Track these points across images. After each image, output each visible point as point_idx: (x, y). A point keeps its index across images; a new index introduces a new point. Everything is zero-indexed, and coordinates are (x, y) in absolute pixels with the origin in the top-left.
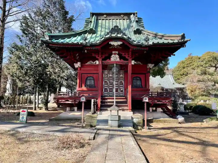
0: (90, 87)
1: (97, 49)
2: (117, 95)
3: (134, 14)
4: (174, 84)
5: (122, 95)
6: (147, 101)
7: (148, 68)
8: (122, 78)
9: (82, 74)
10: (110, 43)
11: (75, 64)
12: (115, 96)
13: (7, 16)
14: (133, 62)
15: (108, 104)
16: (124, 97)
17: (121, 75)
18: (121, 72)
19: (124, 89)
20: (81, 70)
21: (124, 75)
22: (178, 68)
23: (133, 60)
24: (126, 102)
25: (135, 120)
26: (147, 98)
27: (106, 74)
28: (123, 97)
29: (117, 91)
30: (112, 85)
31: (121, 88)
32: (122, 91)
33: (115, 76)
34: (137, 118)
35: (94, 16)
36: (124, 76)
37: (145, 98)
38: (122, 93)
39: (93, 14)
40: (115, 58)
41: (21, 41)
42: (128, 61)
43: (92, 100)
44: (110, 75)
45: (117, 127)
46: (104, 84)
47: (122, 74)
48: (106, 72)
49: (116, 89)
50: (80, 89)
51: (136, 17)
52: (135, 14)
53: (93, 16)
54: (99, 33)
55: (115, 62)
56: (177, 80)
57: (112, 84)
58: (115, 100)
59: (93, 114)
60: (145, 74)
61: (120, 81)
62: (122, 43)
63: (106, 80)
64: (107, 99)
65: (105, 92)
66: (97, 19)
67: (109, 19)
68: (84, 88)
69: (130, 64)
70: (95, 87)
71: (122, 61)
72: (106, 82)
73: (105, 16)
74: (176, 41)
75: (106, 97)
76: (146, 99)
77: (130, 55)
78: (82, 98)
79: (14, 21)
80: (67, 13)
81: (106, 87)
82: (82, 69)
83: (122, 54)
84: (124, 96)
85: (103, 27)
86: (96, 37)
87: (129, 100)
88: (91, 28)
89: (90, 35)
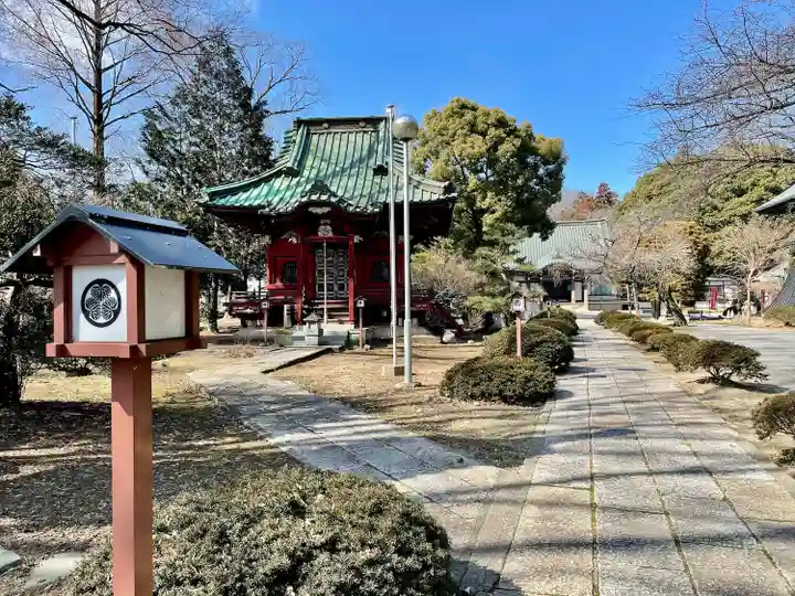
0: (289, 282)
6: (362, 305)
9: (276, 259)
10: (309, 210)
13: (109, 104)
20: (272, 249)
23: (355, 234)
27: (321, 256)
29: (341, 288)
30: (333, 277)
35: (302, 127)
37: (359, 301)
39: (299, 123)
40: (325, 231)
41: (147, 173)
42: (347, 237)
43: (286, 307)
44: (329, 259)
46: (316, 276)
48: (321, 252)
49: (340, 285)
50: (272, 287)
53: (299, 127)
54: (306, 173)
55: (325, 238)
57: (333, 275)
58: (325, 306)
62: (329, 210)
63: (320, 268)
64: (318, 304)
65: (319, 290)
66: (308, 134)
67: (335, 133)
68: (279, 284)
69: (351, 243)
71: (338, 236)
72: (320, 272)
74: (435, 197)
77: (349, 228)
78: (263, 303)
79: (122, 118)
80: (249, 92)
81: (322, 283)
82: (275, 247)
85: (319, 155)
86: (298, 184)
87: (351, 304)
88: (289, 165)
89: (286, 182)
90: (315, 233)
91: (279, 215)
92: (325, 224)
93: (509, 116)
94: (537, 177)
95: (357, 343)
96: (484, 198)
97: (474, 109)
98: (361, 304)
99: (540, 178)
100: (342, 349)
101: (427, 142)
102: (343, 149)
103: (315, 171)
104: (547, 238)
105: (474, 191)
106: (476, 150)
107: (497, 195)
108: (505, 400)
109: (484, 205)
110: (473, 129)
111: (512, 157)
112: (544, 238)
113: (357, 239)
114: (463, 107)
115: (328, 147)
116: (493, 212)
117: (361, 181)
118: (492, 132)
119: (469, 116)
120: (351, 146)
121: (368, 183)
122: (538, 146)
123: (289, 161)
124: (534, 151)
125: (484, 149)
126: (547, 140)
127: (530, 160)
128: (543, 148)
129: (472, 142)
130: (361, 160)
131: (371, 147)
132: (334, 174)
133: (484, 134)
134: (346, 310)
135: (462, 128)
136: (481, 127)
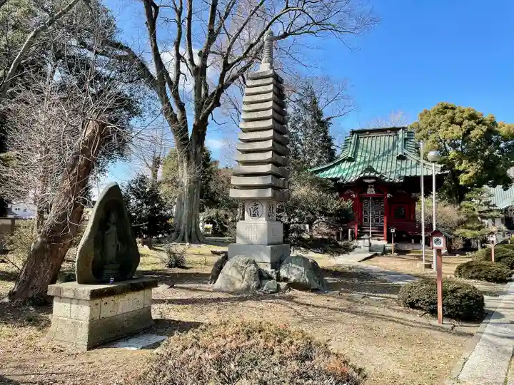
7: (412, 197)
10: (364, 181)
23: (388, 193)
25: (387, 248)
26: (394, 229)
37: (392, 229)
39: (353, 132)
42: (384, 195)
51: (405, 132)
53: (353, 134)
54: (358, 159)
55: (372, 194)
65: (365, 222)
66: (358, 138)
67: (373, 137)
71: (378, 193)
73: (368, 133)
75: (364, 228)
77: (385, 190)
80: (320, 114)
85: (365, 149)
86: (355, 166)
87: (385, 231)
88: (350, 156)
89: (348, 164)
90: (366, 191)
91: (348, 183)
92: (371, 188)
93: (479, 111)
94: (499, 149)
95: (390, 251)
96: (460, 164)
97: (453, 109)
98: (393, 231)
99: (502, 150)
100: (382, 255)
101: (421, 130)
102: (378, 146)
103: (363, 158)
104: (508, 189)
105: (453, 159)
106: (455, 135)
107: (469, 162)
108: (488, 280)
109: (461, 168)
110: (452, 121)
111: (480, 138)
112: (506, 189)
113: (388, 196)
114: (446, 108)
115: (369, 145)
116: (468, 173)
117: (389, 164)
118: (466, 123)
119: (450, 113)
120: (382, 144)
121: (394, 165)
122: (499, 130)
123: (349, 153)
124: (496, 133)
125: (461, 134)
126: (506, 126)
127: (494, 138)
128: (503, 131)
129: (452, 130)
130: (389, 151)
131: (394, 143)
132: (374, 160)
133: (460, 124)
134: (383, 233)
135: (445, 121)
136: (458, 120)
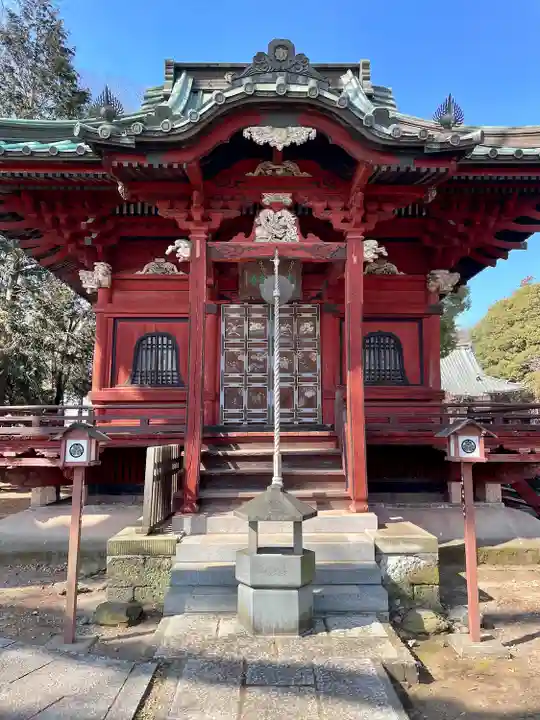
0: (156, 384)
1: (175, 166)
2: (288, 420)
3: (355, 70)
4: (479, 379)
5: (311, 420)
7: (433, 289)
8: (310, 340)
9: (115, 319)
10: (246, 134)
11: (82, 274)
12: (277, 425)
14: (371, 249)
15: (245, 468)
16: (326, 433)
17: (307, 327)
18: (306, 311)
19: (319, 393)
20: (110, 300)
21: (318, 324)
22: (491, 326)
23: (368, 236)
24: (335, 459)
25: (396, 568)
26: (475, 439)
27: (233, 320)
28: (318, 433)
29: (286, 399)
30: (263, 371)
31: (305, 384)
32: (310, 402)
33: (277, 330)
34: (408, 554)
35: (183, 75)
36: (318, 332)
37: (462, 439)
38: (310, 410)
39: (177, 69)
40: (275, 227)
42: (343, 245)
44: (255, 326)
45: (291, 632)
46: (222, 367)
47: (307, 320)
48: (233, 310)
49: (282, 390)
50: (106, 394)
51: (365, 79)
52: (361, 71)
53: (177, 74)
55: (277, 247)
56: (489, 365)
57: (263, 367)
59: (152, 532)
60: (418, 319)
61: (300, 355)
62: (313, 134)
63: (231, 350)
64: (236, 442)
65: (228, 405)
66: (194, 91)
68: (126, 389)
69: (355, 260)
70: (181, 384)
71: (314, 241)
72: (232, 358)
73: (228, 77)
75: (231, 434)
76: (469, 447)
77: (353, 210)
78: (70, 443)
81: (236, 385)
82: (117, 295)
83: (310, 210)
84: (321, 428)
92: (276, 207)
